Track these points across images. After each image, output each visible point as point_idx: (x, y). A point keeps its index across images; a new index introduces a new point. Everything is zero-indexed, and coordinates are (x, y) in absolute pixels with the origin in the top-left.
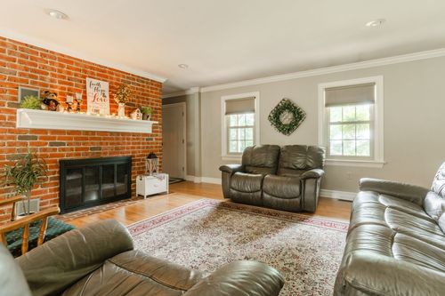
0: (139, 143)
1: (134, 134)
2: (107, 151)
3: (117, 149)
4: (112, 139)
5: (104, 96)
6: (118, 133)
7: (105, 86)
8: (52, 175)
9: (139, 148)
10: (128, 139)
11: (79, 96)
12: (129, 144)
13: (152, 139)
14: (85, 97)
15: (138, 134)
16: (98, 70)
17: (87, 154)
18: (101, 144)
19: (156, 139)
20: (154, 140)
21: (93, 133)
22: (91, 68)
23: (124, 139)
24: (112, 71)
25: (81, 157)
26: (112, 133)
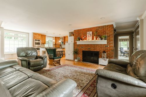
0: (102, 48)
1: (100, 45)
2: (92, 49)
3: (95, 49)
4: (93, 46)
5: (91, 35)
6: (95, 45)
7: (91, 32)
8: (81, 53)
9: (102, 49)
10: (98, 46)
11: (85, 37)
12: (98, 48)
13: (108, 46)
14: (86, 37)
15: (102, 45)
16: (90, 29)
17: (87, 50)
18: (90, 47)
19: (109, 46)
20: (109, 47)
21: (89, 45)
22: (88, 29)
23: (97, 46)
24: (93, 28)
25: (86, 50)
26: (93, 45)
